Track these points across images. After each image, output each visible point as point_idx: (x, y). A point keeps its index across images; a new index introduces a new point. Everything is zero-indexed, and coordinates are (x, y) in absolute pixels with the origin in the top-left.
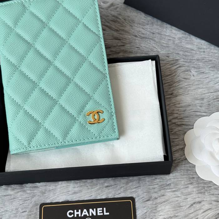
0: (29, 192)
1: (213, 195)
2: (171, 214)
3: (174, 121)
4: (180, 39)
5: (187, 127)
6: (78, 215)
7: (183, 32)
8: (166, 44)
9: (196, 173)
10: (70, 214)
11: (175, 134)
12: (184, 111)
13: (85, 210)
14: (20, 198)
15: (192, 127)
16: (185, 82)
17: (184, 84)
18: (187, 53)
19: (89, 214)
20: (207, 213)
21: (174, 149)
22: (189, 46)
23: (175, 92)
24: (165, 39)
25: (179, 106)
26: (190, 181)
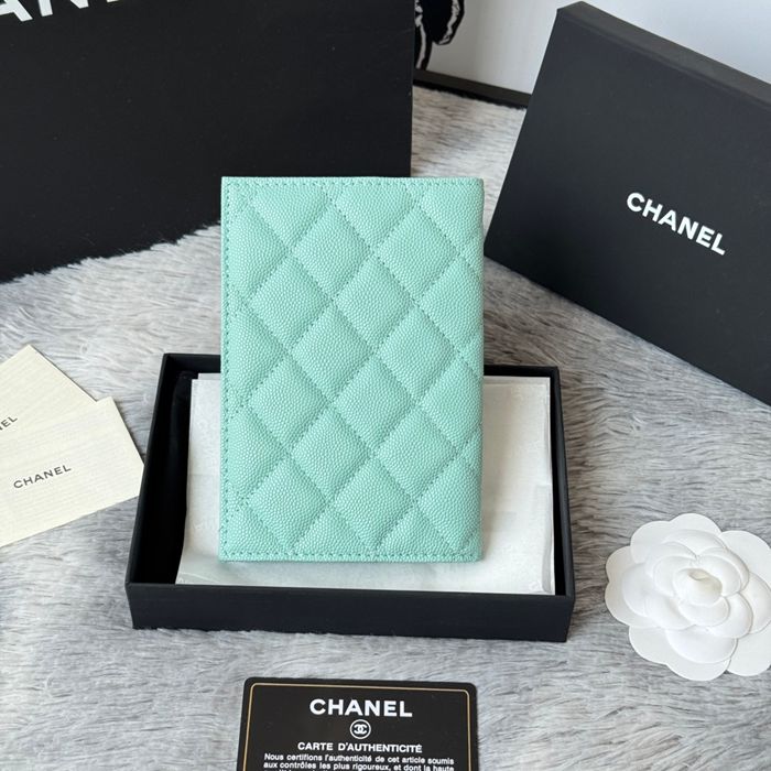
0: (223, 645)
1: (666, 693)
2: (563, 726)
3: (583, 523)
4: (610, 343)
5: (614, 540)
6: (336, 711)
7: (620, 329)
8: (577, 351)
9: (630, 644)
10: (318, 707)
11: (585, 552)
12: (610, 504)
13: (354, 702)
14: (200, 659)
15: (627, 542)
16: (617, 440)
17: (613, 444)
18: (625, 377)
19: (363, 711)
20: (649, 731)
21: (580, 586)
22: (632, 363)
23: (591, 460)
24: (574, 340)
25: (599, 490)
26: (613, 658)
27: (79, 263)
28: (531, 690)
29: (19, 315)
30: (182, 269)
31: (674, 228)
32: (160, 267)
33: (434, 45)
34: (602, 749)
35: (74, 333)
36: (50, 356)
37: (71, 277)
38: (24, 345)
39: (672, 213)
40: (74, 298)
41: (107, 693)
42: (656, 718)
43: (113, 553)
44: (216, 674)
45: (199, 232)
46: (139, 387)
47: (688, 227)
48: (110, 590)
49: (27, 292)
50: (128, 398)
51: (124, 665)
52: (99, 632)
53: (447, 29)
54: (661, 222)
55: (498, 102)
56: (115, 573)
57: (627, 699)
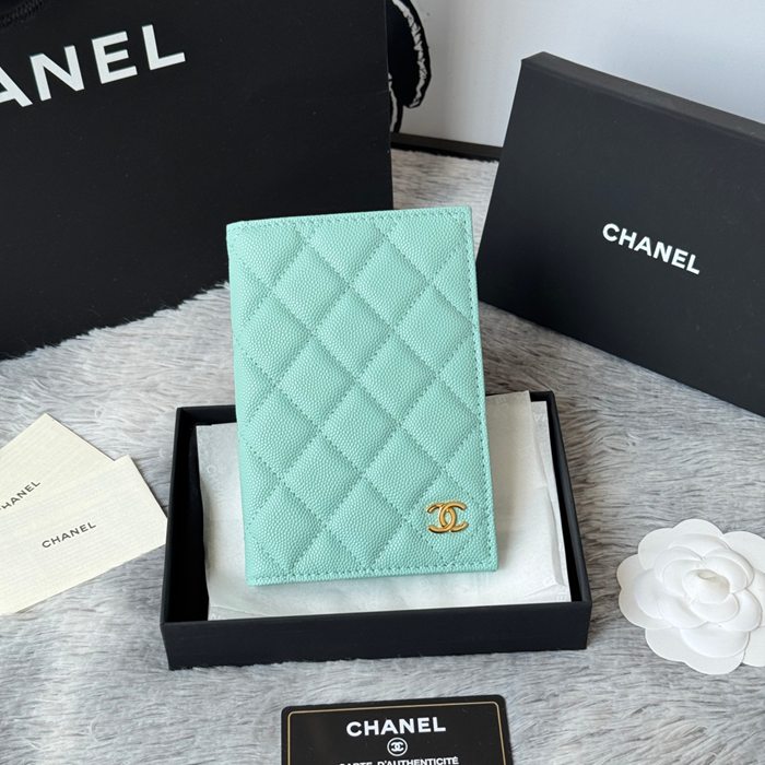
0: (258, 677)
1: (687, 689)
2: (592, 728)
3: (591, 536)
4: (598, 368)
5: (623, 550)
6: (372, 732)
7: (607, 354)
8: (569, 378)
9: (647, 645)
10: (354, 729)
11: (596, 563)
12: (615, 516)
13: (389, 722)
14: (237, 693)
15: (634, 550)
16: (615, 456)
17: (612, 460)
18: (616, 398)
19: (398, 729)
20: (675, 725)
21: (594, 594)
22: (621, 385)
23: (592, 478)
24: (565, 367)
25: (603, 504)
26: (633, 660)
27: (87, 334)
28: (556, 696)
29: (33, 387)
30: (185, 332)
31: (649, 254)
32: (164, 332)
33: (405, 108)
34: (631, 745)
35: (87, 400)
36: (67, 423)
37: (81, 348)
38: (41, 414)
39: (646, 240)
40: (85, 367)
41: (151, 732)
42: (680, 712)
43: (144, 600)
44: (253, 706)
45: (199, 297)
46: (154, 443)
47: (663, 251)
48: (144, 635)
49: (39, 364)
50: (144, 455)
51: (164, 704)
52: (137, 675)
53: (416, 93)
54: (637, 249)
55: (470, 157)
56: (147, 619)
57: (651, 696)
